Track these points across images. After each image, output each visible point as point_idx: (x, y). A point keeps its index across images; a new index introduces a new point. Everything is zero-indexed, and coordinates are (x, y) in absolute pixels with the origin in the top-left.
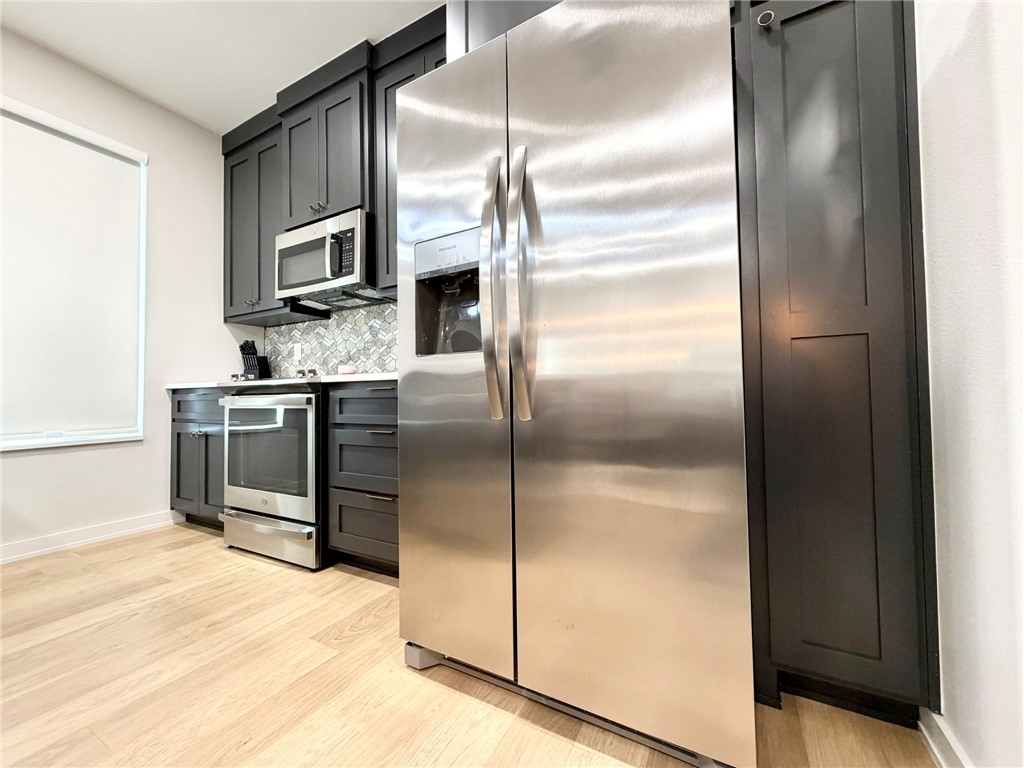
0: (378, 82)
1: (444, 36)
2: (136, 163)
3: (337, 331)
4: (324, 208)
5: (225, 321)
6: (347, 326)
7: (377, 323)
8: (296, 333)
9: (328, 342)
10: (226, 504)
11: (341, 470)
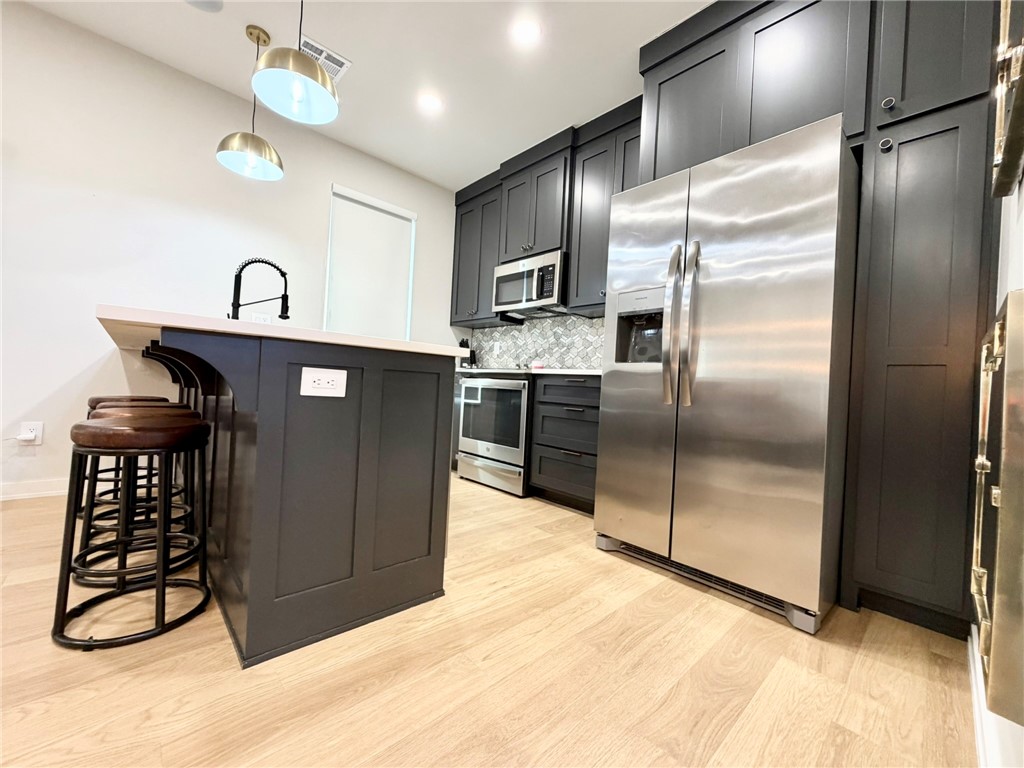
0: (578, 157)
1: (640, 118)
2: (409, 220)
3: (528, 335)
4: (531, 248)
5: (451, 325)
6: (536, 331)
7: (560, 330)
8: (497, 335)
9: (520, 342)
10: (460, 449)
11: (542, 432)
